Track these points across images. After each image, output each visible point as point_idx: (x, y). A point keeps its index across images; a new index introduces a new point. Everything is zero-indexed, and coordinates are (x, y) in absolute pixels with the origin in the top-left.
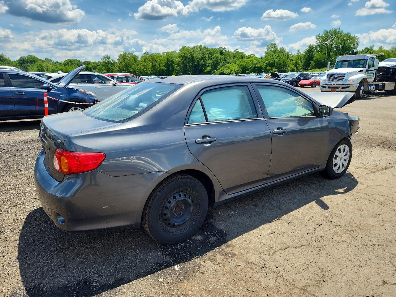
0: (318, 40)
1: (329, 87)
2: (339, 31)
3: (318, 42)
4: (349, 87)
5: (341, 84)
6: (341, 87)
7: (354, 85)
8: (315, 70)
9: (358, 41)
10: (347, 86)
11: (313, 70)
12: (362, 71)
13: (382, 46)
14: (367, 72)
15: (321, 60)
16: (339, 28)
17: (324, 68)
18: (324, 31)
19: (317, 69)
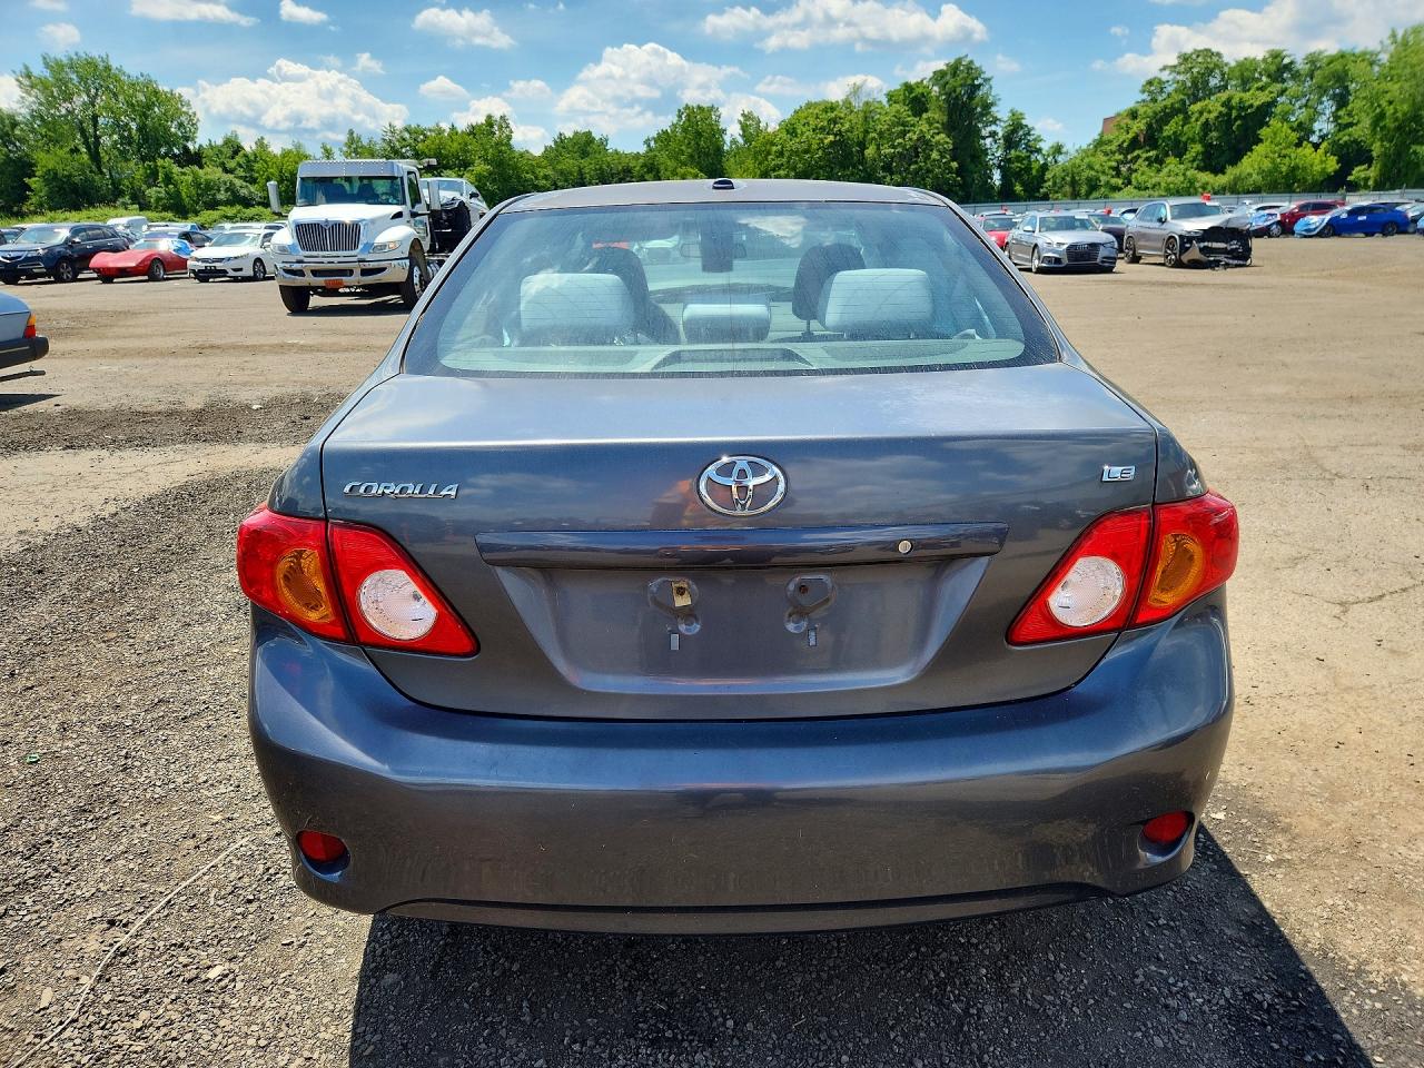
0: (30, 95)
1: (315, 273)
2: (108, 68)
3: (32, 99)
4: (383, 269)
5: (355, 259)
6: (357, 272)
7: (393, 262)
8: (60, 214)
9: (191, 112)
10: (375, 265)
11: (50, 214)
12: (399, 215)
13: (262, 138)
14: (412, 221)
15: (70, 176)
16: (105, 57)
17: (94, 207)
18: (44, 58)
19: (67, 214)
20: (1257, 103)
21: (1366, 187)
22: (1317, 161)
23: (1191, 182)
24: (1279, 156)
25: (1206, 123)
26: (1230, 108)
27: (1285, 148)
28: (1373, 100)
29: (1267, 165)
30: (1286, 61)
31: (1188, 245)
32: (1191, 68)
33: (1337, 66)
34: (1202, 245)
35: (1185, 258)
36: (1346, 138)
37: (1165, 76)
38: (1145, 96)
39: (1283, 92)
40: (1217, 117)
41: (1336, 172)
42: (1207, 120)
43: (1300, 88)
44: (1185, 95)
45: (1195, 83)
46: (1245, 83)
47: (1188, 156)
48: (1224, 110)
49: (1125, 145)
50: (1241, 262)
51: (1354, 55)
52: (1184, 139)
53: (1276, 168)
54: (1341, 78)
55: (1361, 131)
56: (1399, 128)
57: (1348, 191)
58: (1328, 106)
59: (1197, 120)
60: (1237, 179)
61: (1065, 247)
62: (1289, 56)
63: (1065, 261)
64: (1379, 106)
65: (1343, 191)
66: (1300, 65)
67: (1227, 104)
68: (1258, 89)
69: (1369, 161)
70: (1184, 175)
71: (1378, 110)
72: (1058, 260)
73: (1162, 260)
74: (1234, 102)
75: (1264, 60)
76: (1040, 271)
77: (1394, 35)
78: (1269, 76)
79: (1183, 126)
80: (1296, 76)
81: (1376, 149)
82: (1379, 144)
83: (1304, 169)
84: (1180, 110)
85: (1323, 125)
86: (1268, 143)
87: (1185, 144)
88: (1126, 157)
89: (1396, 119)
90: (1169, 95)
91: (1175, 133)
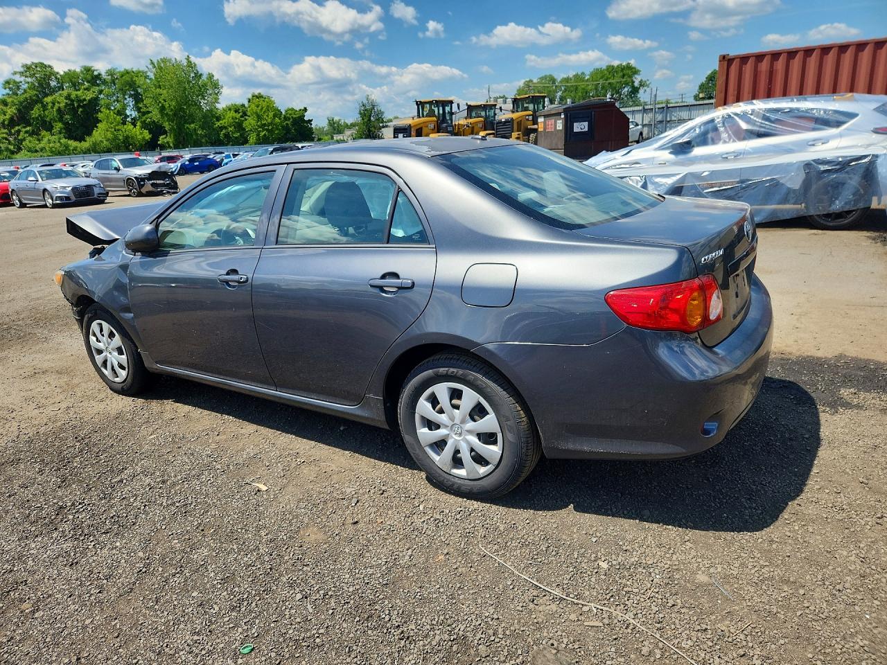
20: (88, 98)
21: (170, 147)
22: (138, 133)
23: (67, 147)
24: (115, 130)
25: (59, 110)
26: (72, 101)
27: (117, 125)
28: (156, 98)
29: (109, 135)
30: (96, 73)
31: (142, 183)
32: (34, 74)
33: (127, 78)
34: (151, 182)
35: (144, 190)
36: (149, 120)
37: (18, 78)
38: (7, 91)
39: (101, 92)
40: (65, 106)
41: (151, 139)
42: (59, 107)
43: (111, 90)
44: (37, 91)
45: (41, 84)
46: (75, 85)
47: (55, 130)
48: (69, 102)
49: (6, 123)
50: (175, 191)
51: (133, 72)
52: (48, 119)
53: (116, 138)
54: (132, 85)
55: (155, 115)
56: (175, 115)
57: (161, 150)
58: (130, 102)
59: (52, 108)
60: (95, 144)
61: (70, 189)
62: (97, 70)
63: (73, 198)
64: (160, 102)
65: (159, 150)
66: (104, 76)
67: (69, 97)
68: (85, 89)
69: (165, 132)
70: (59, 142)
71: (160, 105)
72: (67, 198)
73: (128, 193)
74: (73, 97)
75: (82, 72)
76: (55, 206)
77: (152, 63)
78: (88, 82)
79: (44, 111)
80: (104, 82)
81: (167, 126)
82: (167, 123)
83: (132, 138)
84: (37, 101)
85: (131, 112)
86: (105, 123)
87: (50, 123)
88: (10, 131)
89: (172, 110)
90: (25, 91)
91: (40, 115)
